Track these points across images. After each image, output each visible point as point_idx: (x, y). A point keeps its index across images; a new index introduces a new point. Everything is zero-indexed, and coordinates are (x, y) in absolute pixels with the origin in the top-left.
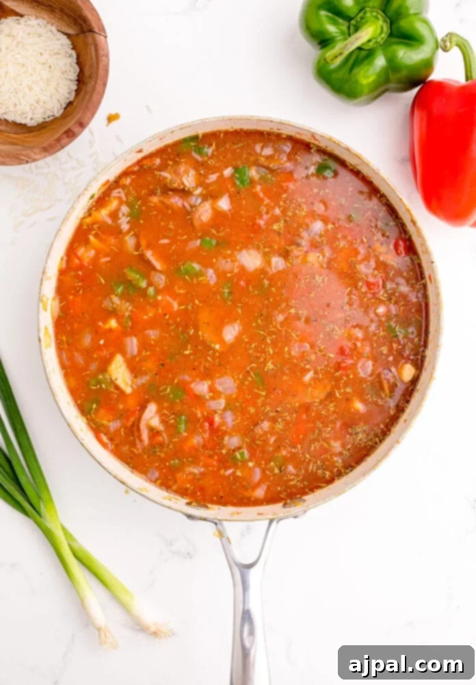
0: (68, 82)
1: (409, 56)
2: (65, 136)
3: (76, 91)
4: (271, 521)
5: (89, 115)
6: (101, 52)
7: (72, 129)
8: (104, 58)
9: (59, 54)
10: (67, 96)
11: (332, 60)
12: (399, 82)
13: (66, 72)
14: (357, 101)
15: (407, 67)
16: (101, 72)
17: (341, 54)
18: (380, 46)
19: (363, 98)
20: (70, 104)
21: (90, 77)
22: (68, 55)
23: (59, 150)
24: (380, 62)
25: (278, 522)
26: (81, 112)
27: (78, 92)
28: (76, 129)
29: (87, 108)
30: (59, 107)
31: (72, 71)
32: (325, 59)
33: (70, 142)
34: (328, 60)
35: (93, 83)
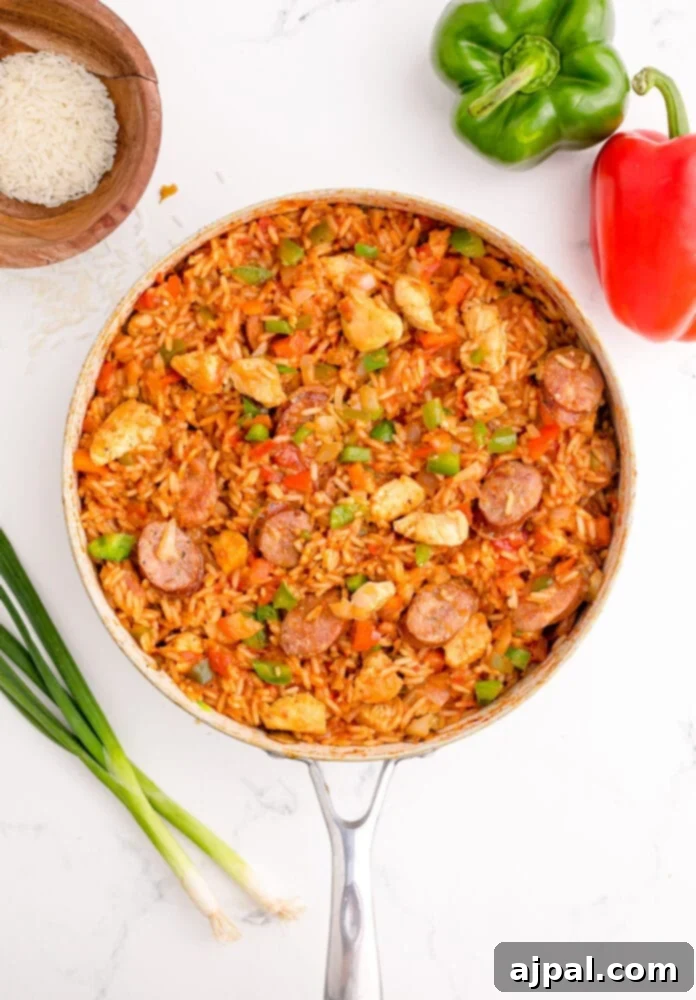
0: (104, 144)
1: (588, 103)
2: (100, 225)
3: (115, 156)
4: (387, 762)
5: (134, 193)
6: (150, 106)
7: (111, 214)
8: (154, 113)
9: (90, 104)
10: (103, 164)
11: (479, 112)
12: (574, 137)
13: (100, 130)
14: (517, 165)
15: (585, 118)
16: (151, 133)
17: (491, 104)
18: (547, 88)
19: (525, 162)
20: (106, 175)
21: (135, 139)
22: (102, 106)
23: (93, 244)
24: (547, 111)
25: (396, 763)
26: (124, 189)
27: (118, 157)
28: (117, 215)
29: (131, 184)
30: (92, 180)
31: (109, 127)
32: (469, 111)
33: (109, 233)
34: (474, 112)
35: (139, 148)
